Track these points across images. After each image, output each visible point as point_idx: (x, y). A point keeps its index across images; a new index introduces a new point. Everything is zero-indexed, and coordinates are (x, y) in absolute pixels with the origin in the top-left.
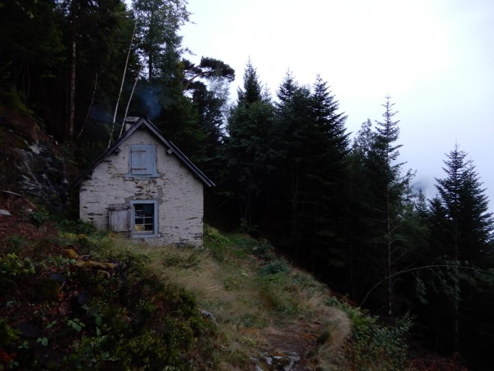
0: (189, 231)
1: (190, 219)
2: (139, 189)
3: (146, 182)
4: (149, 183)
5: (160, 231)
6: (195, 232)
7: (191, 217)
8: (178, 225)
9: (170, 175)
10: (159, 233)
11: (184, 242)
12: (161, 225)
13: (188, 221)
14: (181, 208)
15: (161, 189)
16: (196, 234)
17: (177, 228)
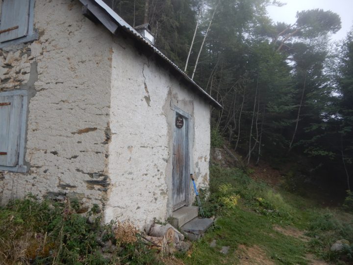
0: (78, 166)
1: (81, 132)
2: (6, 70)
3: (17, 54)
4: (22, 54)
5: (28, 159)
6: (89, 170)
7: (83, 127)
8: (58, 148)
9: (52, 32)
10: (26, 163)
11: (68, 191)
12: (30, 144)
13: (77, 137)
14: (65, 105)
15: (36, 64)
16: (91, 175)
17: (55, 153)
